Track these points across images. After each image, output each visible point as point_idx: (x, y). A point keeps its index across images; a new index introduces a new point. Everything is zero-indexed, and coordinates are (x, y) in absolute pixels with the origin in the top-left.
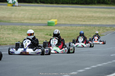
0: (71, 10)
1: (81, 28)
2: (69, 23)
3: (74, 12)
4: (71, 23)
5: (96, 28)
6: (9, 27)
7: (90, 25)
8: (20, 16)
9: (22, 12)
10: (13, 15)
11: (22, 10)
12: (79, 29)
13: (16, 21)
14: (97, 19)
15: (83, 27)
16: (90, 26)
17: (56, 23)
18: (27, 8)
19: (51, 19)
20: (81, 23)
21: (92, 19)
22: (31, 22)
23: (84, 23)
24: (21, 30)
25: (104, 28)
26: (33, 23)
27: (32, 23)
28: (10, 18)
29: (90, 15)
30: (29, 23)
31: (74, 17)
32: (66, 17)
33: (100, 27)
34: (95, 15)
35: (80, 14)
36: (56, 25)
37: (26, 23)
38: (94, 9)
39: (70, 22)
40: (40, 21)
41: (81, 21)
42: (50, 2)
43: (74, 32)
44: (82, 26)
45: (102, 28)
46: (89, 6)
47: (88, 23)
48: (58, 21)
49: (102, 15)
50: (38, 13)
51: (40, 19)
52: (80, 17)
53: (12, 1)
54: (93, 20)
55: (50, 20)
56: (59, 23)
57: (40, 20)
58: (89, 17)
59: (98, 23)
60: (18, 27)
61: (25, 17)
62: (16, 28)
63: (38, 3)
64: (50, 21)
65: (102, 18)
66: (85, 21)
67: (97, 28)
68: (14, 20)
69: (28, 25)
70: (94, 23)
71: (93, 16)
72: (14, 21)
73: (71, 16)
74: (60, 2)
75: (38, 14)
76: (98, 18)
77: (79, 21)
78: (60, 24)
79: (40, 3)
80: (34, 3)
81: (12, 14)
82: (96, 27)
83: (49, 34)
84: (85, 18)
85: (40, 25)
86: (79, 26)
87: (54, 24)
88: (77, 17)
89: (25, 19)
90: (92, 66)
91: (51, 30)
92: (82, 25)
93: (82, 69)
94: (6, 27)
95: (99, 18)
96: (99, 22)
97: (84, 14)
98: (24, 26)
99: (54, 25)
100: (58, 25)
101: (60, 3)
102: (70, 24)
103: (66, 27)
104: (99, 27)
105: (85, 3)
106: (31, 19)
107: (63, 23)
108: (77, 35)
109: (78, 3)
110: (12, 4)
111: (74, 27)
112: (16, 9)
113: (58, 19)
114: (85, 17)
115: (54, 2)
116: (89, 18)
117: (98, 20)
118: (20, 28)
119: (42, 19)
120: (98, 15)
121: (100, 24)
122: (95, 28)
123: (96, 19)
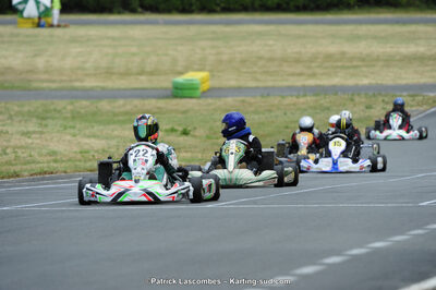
0: (260, 34)
1: (302, 100)
2: (252, 84)
3: (271, 42)
4: (261, 84)
5: (357, 99)
6: (26, 109)
7: (334, 90)
8: (68, 63)
9: (75, 49)
10: (40, 62)
11: (74, 40)
12: (294, 104)
13: (54, 81)
14: (360, 63)
15: (309, 98)
16: (336, 94)
17: (205, 86)
18: (93, 31)
19: (186, 70)
20: (299, 82)
21: (339, 64)
22: (109, 84)
23: (311, 82)
24: (73, 118)
25: (386, 99)
26: (119, 90)
27: (113, 90)
28: (30, 71)
29: (333, 49)
30: (103, 89)
31: (271, 60)
32: (243, 62)
33: (374, 95)
34: (351, 49)
35: (293, 49)
36: (206, 94)
37: (92, 89)
38: (348, 28)
39: (257, 80)
40: (143, 82)
41: (300, 74)
42: (181, 8)
43: (277, 117)
44: (305, 95)
45: (381, 99)
46: (329, 17)
47: (325, 82)
48: (212, 76)
49: (377, 49)
50: (134, 50)
51: (142, 73)
52: (297, 61)
53: (38, 8)
54: (343, 67)
55: (181, 73)
56: (216, 83)
57: (143, 78)
58: (329, 57)
59: (365, 82)
60: (60, 104)
61: (88, 65)
62: (55, 110)
63: (133, 11)
64: (180, 79)
65: (378, 59)
66: (314, 75)
67: (363, 100)
68: (43, 81)
69: (100, 98)
70: (351, 82)
71: (343, 53)
72: (45, 85)
73: (260, 58)
74: (218, 5)
75: (134, 54)
76: (363, 60)
77: (293, 74)
78: (220, 89)
79: (140, 10)
80: (119, 13)
81: (35, 56)
82: (359, 95)
83: (180, 129)
84: (313, 65)
85: (142, 94)
86: (292, 96)
87: (197, 89)
88: (284, 60)
89: (87, 75)
90: (352, 248)
91: (185, 112)
92: (305, 90)
93: (314, 264)
94: (16, 108)
95: (368, 61)
96: (366, 77)
97: (310, 49)
98: (85, 103)
99: (198, 93)
100: (211, 92)
101: (218, 9)
102: (257, 88)
103: (243, 101)
104: (371, 93)
105: (312, 5)
106: (109, 72)
107: (233, 83)
108: (287, 127)
109: (285, 6)
110: (37, 20)
111: (275, 100)
112: (52, 36)
113: (210, 71)
114: (313, 59)
115: (194, 8)
116: (331, 62)
117: (364, 69)
118: (69, 107)
119: (152, 73)
120: (362, 48)
121: (373, 82)
122: (352, 100)
123: (355, 63)
